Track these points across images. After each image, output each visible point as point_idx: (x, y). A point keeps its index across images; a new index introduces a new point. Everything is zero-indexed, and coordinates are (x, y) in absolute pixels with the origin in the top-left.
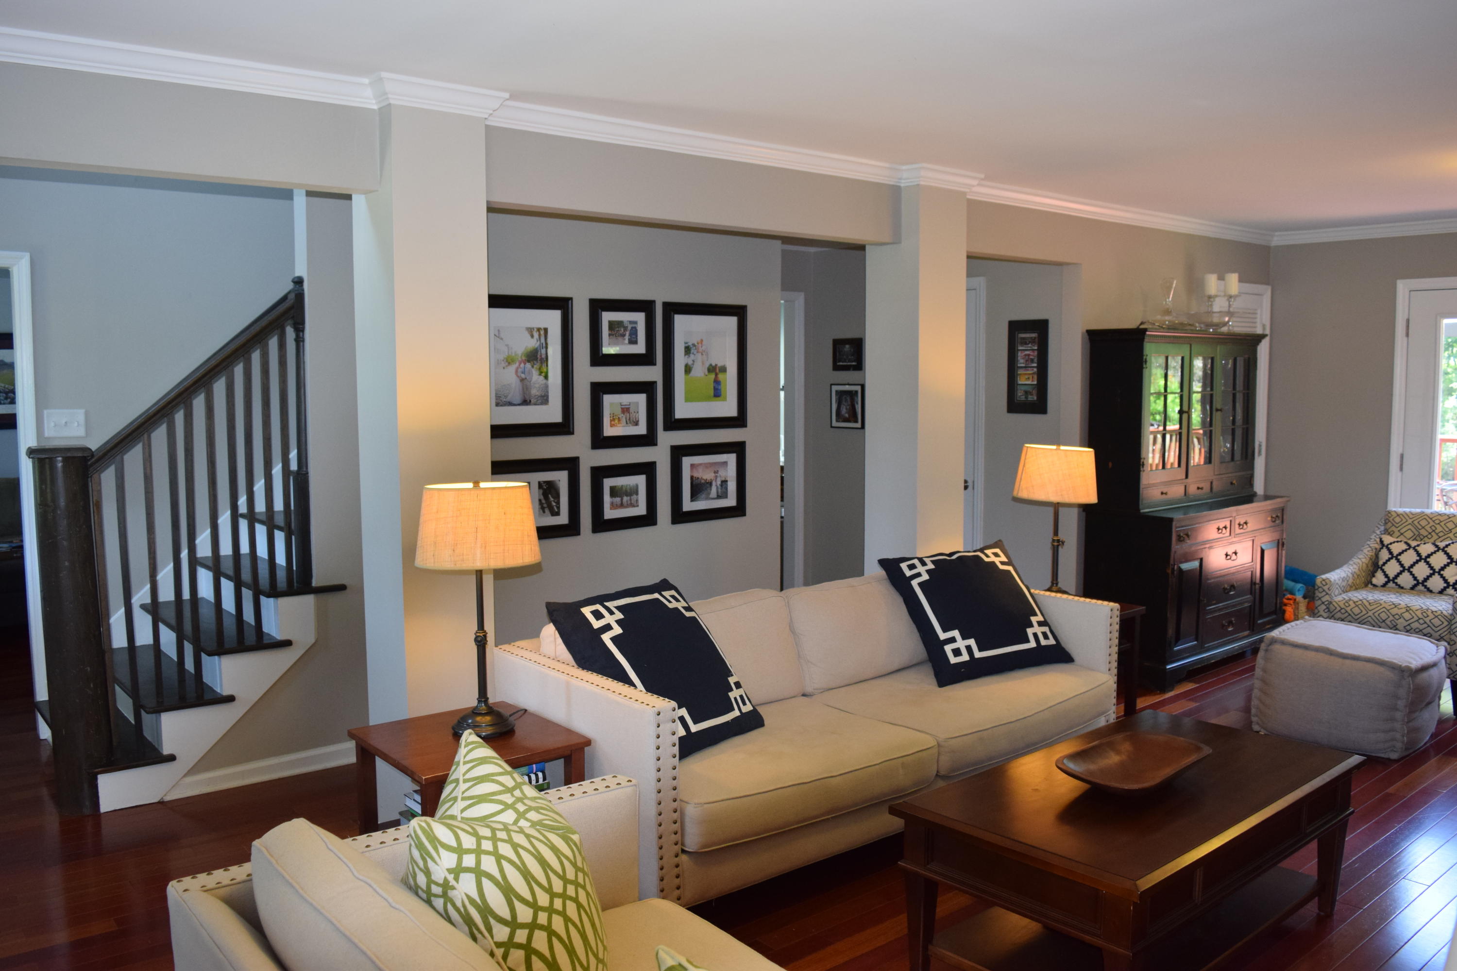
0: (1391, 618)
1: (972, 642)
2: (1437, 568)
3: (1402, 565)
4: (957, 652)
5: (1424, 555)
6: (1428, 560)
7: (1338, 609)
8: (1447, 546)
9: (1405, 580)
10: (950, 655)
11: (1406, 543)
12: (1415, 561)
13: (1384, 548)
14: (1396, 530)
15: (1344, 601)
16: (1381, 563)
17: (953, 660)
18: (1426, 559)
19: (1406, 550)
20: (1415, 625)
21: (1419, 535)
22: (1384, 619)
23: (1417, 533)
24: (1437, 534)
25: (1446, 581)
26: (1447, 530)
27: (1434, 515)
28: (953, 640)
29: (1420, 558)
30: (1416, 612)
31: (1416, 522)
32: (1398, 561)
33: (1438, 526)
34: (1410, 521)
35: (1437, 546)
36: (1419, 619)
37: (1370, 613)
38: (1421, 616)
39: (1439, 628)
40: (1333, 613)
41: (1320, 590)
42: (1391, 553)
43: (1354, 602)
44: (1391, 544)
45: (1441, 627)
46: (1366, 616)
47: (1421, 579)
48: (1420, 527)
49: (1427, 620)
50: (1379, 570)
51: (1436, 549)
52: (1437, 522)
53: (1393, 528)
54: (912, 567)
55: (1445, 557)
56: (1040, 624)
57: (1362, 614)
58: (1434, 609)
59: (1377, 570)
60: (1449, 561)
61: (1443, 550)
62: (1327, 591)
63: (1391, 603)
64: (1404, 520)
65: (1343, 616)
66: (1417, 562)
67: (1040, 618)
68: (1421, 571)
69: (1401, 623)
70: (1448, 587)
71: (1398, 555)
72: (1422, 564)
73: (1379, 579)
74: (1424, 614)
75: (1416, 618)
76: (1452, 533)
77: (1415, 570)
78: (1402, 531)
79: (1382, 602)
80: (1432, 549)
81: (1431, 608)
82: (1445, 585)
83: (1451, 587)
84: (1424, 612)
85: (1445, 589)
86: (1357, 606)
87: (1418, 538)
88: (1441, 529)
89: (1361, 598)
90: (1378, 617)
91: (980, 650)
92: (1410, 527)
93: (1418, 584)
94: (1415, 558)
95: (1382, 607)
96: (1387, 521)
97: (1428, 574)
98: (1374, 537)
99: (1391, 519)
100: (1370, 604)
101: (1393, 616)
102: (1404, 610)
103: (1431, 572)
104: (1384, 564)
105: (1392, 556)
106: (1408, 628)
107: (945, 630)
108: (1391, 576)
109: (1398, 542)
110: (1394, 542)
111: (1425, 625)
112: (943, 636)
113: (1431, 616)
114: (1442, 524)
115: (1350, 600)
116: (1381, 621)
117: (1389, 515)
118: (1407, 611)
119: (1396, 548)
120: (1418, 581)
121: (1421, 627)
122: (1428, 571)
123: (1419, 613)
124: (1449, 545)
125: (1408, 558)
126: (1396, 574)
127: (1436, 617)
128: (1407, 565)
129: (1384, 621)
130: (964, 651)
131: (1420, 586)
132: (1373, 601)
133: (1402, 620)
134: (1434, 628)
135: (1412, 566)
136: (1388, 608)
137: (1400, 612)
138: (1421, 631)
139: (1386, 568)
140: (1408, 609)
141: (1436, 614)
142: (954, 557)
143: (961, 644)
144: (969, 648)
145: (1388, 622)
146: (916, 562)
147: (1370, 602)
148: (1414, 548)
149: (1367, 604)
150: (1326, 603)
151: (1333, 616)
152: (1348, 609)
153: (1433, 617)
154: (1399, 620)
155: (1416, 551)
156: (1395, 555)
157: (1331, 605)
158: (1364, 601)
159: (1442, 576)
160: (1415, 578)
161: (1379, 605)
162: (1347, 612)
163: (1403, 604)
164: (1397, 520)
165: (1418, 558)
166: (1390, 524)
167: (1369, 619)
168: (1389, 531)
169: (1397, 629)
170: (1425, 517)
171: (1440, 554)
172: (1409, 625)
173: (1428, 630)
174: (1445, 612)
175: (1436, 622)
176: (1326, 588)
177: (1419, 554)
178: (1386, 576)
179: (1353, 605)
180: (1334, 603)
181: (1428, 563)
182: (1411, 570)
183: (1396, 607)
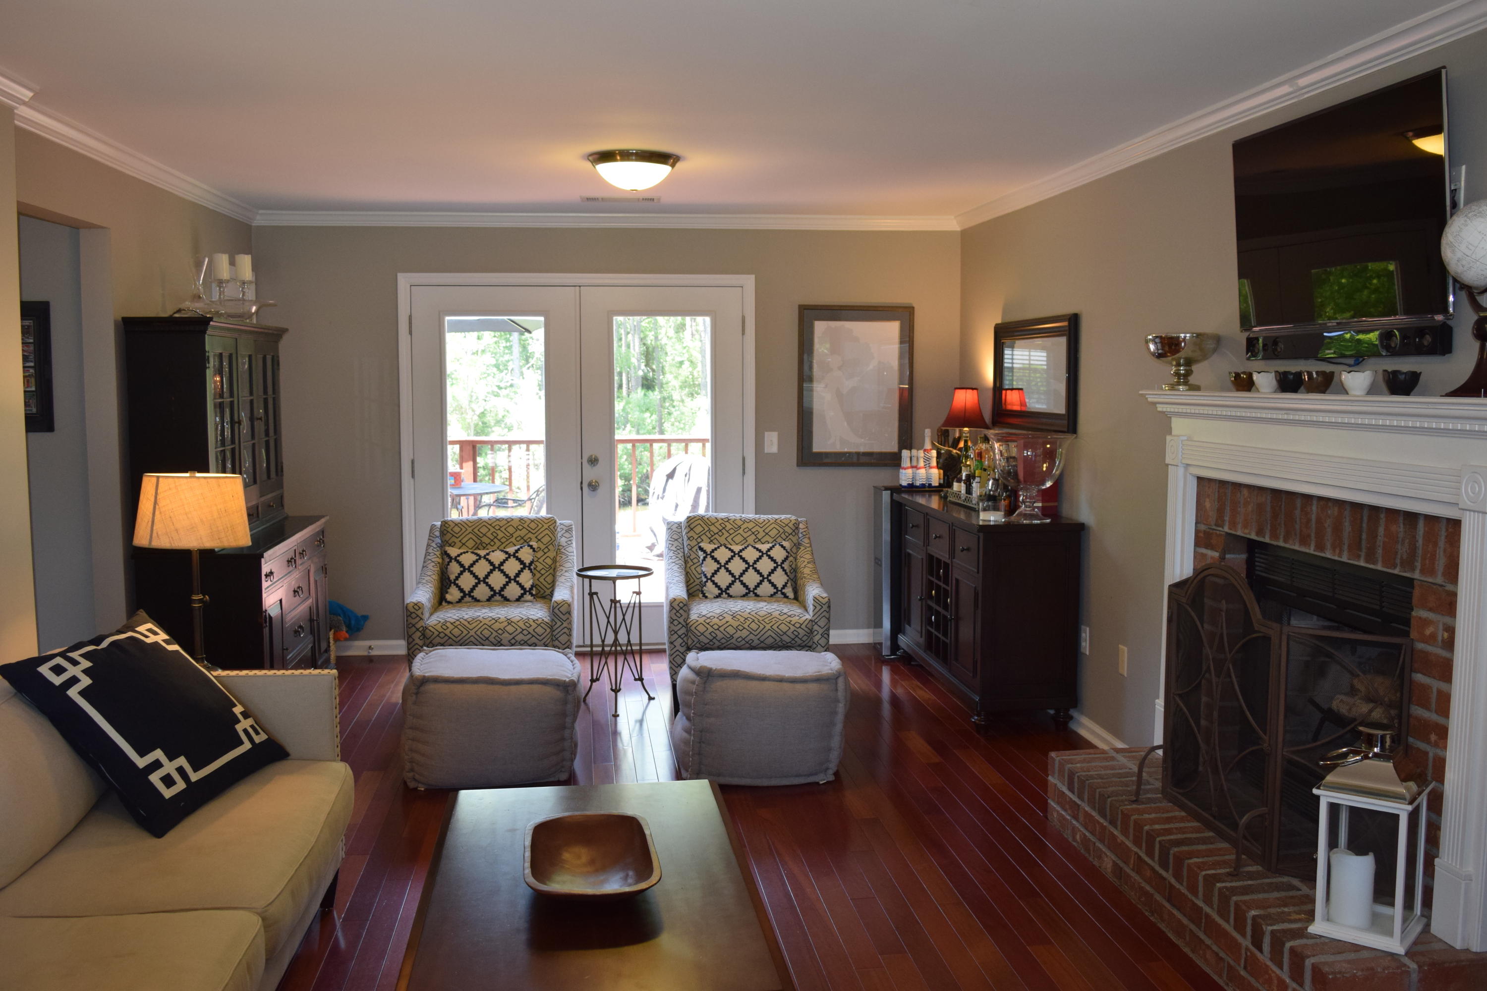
0: (495, 634)
1: (182, 761)
2: (512, 575)
3: (476, 577)
4: (168, 781)
5: (497, 564)
6: (502, 568)
7: (436, 633)
8: (517, 551)
9: (482, 591)
10: (161, 787)
11: (473, 553)
12: (489, 571)
13: (453, 561)
14: (457, 540)
15: (440, 624)
16: (452, 577)
17: (168, 793)
18: (499, 568)
19: (477, 561)
20: (520, 637)
21: (481, 543)
22: (487, 636)
23: (479, 542)
24: (499, 540)
25: (522, 587)
26: (509, 535)
27: (492, 521)
28: (156, 765)
29: (494, 568)
30: (518, 624)
31: (476, 530)
32: (472, 573)
33: (499, 532)
34: (470, 530)
35: (506, 553)
36: (523, 630)
37: (472, 633)
38: (524, 627)
39: (542, 637)
40: (431, 639)
41: (414, 615)
42: (462, 565)
43: (452, 624)
44: (459, 556)
45: (545, 634)
46: (467, 637)
47: (497, 588)
48: (481, 535)
49: (531, 630)
50: (452, 585)
51: (507, 556)
52: (497, 527)
53: (454, 539)
54: (58, 670)
55: (517, 563)
56: (246, 715)
57: (463, 635)
58: (535, 618)
59: (450, 586)
60: (522, 566)
61: (514, 555)
62: (421, 616)
63: (490, 619)
64: (464, 529)
65: (442, 641)
66: (491, 571)
67: (241, 709)
68: (497, 580)
69: (506, 637)
70: (525, 593)
71: (469, 567)
72: (497, 573)
73: (453, 594)
74: (526, 624)
75: (519, 630)
76: (514, 538)
77: (490, 580)
78: (463, 541)
79: (480, 618)
80: (503, 556)
81: (530, 617)
82: (522, 592)
83: (528, 593)
84: (526, 621)
85: (522, 595)
86: (456, 627)
87: (480, 547)
88: (503, 535)
89: (458, 618)
90: (481, 636)
91: (196, 769)
92: (470, 535)
93: (495, 593)
94: (489, 568)
95: (482, 624)
96: (445, 532)
97: (505, 583)
98: (432, 551)
99: (449, 530)
100: (469, 622)
101: (496, 631)
102: (506, 624)
103: (507, 580)
104: (457, 578)
105: (464, 569)
106: (513, 641)
107: (142, 754)
108: (467, 590)
109: (464, 553)
110: (461, 554)
111: (530, 636)
112: (142, 762)
113: (534, 625)
114: (503, 529)
115: (446, 622)
116: (484, 639)
117: (446, 525)
118: (509, 624)
119: (467, 559)
120: (494, 591)
121: (526, 638)
122: (504, 580)
123: (521, 624)
124: (519, 550)
125: (482, 568)
126: (471, 587)
127: (539, 625)
128: (481, 576)
129: (487, 639)
130: (176, 777)
131: (498, 596)
132: (470, 619)
133: (506, 635)
134: (538, 637)
135: (487, 576)
136: (490, 624)
137: (502, 626)
138: (526, 642)
139: (459, 582)
140: (509, 622)
141: (538, 623)
142: (105, 644)
143: (169, 767)
144: (181, 770)
145: (491, 639)
146: (59, 660)
147: (469, 620)
148: (485, 557)
149: (466, 623)
150: (421, 629)
151: (431, 642)
152: (447, 632)
153: (536, 625)
154: (503, 635)
155: (487, 560)
156: (467, 567)
157: (427, 631)
158: (461, 620)
159: (518, 583)
160: (492, 589)
161: (478, 622)
162: (446, 635)
163: (503, 618)
164: (457, 529)
165: (491, 567)
166: (449, 535)
167: (472, 639)
168: (450, 542)
169: (502, 645)
170: (485, 524)
171: (512, 560)
172: (513, 638)
173: (533, 640)
174: (545, 619)
175: (540, 630)
176: (419, 613)
177: (491, 563)
178: (462, 590)
179: (451, 627)
180: (430, 628)
181: (502, 571)
182: (487, 580)
183: (496, 621)
